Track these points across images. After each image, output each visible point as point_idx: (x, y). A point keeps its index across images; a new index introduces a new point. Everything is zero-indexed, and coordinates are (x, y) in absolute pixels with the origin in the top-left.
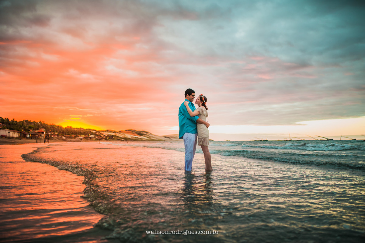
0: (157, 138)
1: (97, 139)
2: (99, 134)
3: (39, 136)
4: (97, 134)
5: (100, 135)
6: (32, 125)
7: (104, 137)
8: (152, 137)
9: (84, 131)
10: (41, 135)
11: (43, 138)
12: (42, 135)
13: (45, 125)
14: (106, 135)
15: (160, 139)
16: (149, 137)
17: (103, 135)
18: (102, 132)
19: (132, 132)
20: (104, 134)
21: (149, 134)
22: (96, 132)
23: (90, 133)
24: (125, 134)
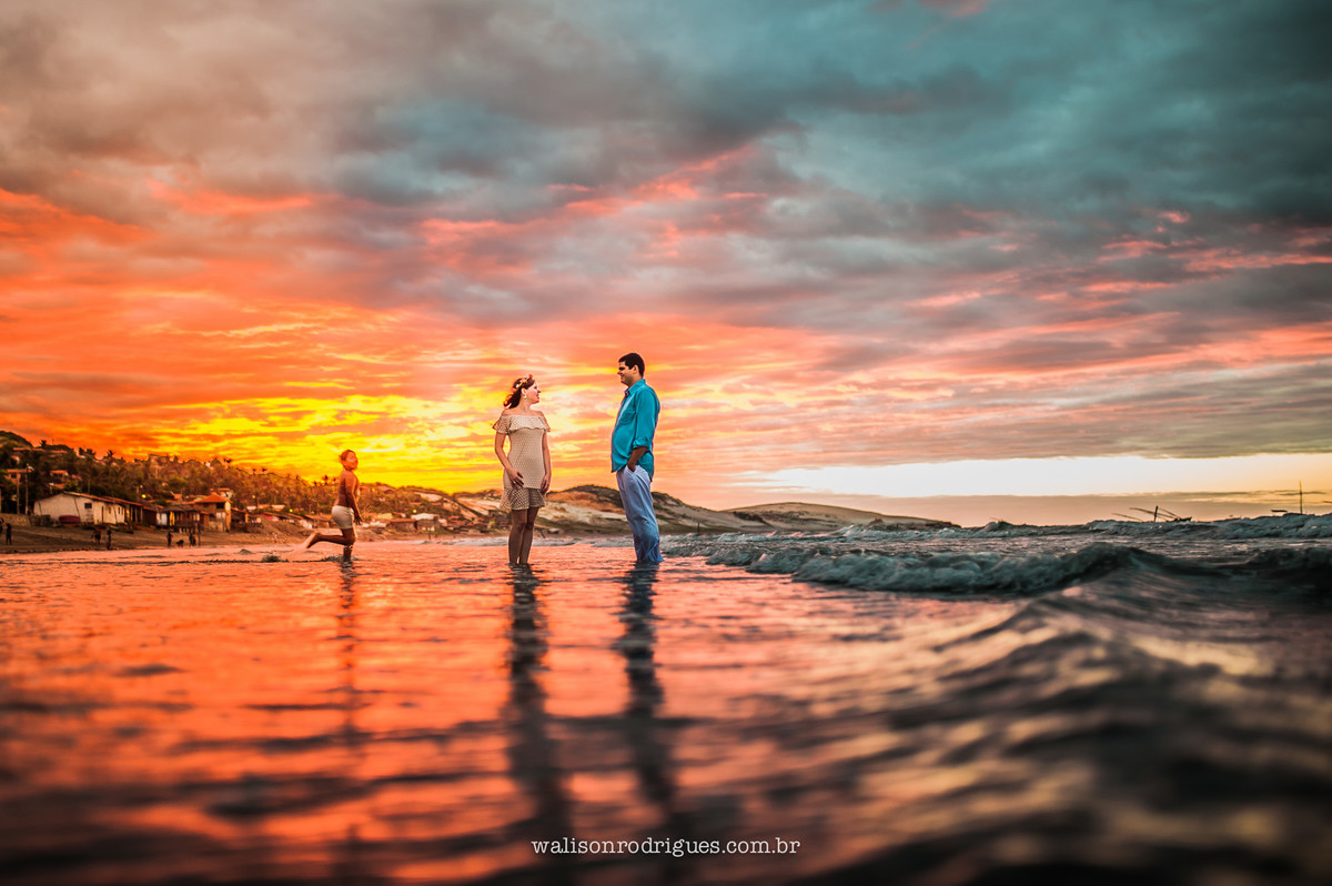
0: (704, 521)
1: (446, 528)
2: (456, 507)
3: (206, 519)
4: (447, 506)
5: (459, 510)
6: (184, 477)
7: (476, 522)
8: (684, 516)
9: (392, 496)
10: (212, 516)
11: (221, 526)
12: (219, 515)
13: (236, 474)
14: (486, 513)
15: (719, 522)
16: (667, 516)
17: (473, 511)
18: (469, 500)
19: (595, 497)
20: (476, 509)
21: (670, 502)
22: (442, 501)
23: (418, 504)
24: (564, 505)
